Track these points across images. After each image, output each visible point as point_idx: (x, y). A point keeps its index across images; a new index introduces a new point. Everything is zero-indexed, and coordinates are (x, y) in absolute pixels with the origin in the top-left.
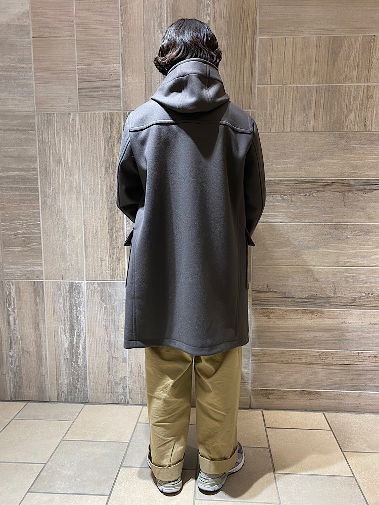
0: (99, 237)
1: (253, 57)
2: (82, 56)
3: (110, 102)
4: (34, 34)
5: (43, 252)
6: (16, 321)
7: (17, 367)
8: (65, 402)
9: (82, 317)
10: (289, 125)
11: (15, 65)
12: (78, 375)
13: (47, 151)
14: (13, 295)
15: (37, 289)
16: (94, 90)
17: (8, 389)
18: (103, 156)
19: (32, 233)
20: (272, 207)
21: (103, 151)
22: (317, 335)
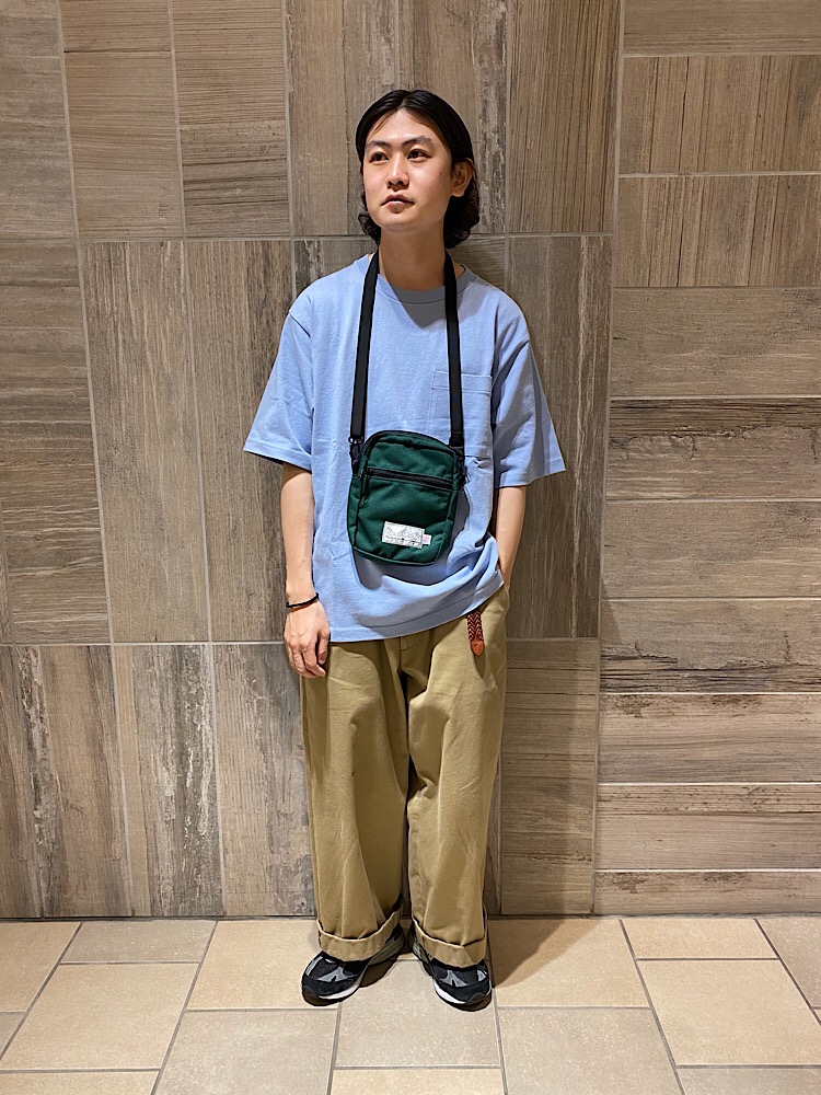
0: (243, 539)
1: (609, 106)
2: (191, 100)
3: (262, 215)
4: (67, 42)
5: (106, 577)
6: (48, 739)
7: (54, 844)
8: (169, 918)
9: (205, 726)
10: (692, 270)
11: (21, 121)
12: (198, 856)
13: (110, 336)
14: (38, 679)
15: (96, 664)
16: (222, 185)
17: (35, 895)
18: (247, 346)
19: (80, 533)
20: (649, 464)
21: (247, 336)
22: (746, 750)
